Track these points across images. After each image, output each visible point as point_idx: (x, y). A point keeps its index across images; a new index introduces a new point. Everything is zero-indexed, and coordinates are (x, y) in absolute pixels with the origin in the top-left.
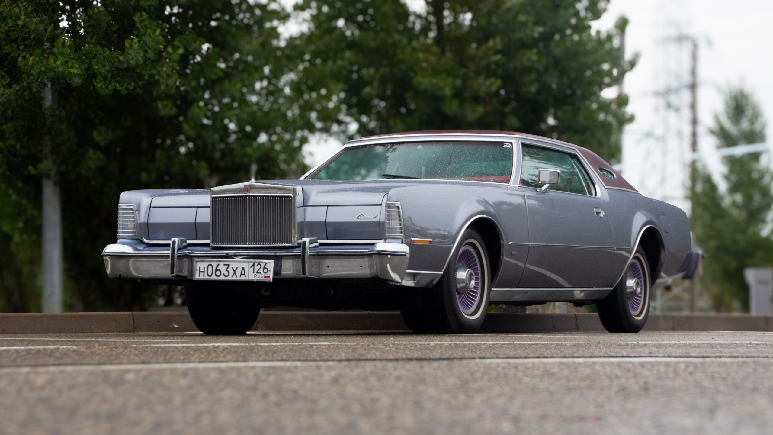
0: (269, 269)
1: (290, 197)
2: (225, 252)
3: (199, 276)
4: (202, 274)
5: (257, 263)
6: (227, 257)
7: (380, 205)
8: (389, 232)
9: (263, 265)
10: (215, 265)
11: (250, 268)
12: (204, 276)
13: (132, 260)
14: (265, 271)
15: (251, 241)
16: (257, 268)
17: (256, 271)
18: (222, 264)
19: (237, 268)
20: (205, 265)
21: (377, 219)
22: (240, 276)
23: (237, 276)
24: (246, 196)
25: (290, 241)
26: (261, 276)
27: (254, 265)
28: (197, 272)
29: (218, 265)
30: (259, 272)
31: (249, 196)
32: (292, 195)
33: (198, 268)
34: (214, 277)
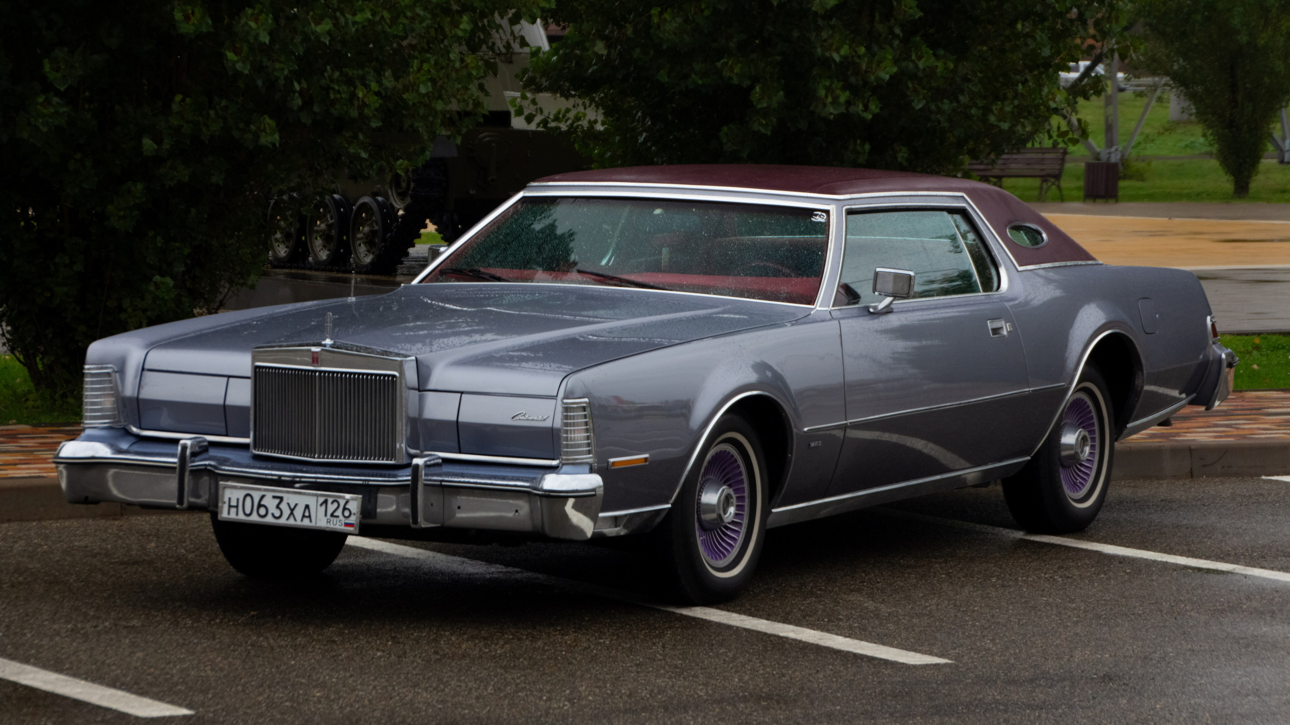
3: (229, 513)
4: (233, 510)
10: (257, 496)
11: (319, 506)
12: (237, 514)
14: (347, 513)
15: (324, 453)
16: (331, 508)
17: (329, 512)
19: (296, 505)
20: (240, 494)
22: (302, 520)
26: (338, 523)
27: (326, 502)
29: (263, 497)
31: (320, 372)
33: (226, 500)
34: (255, 518)
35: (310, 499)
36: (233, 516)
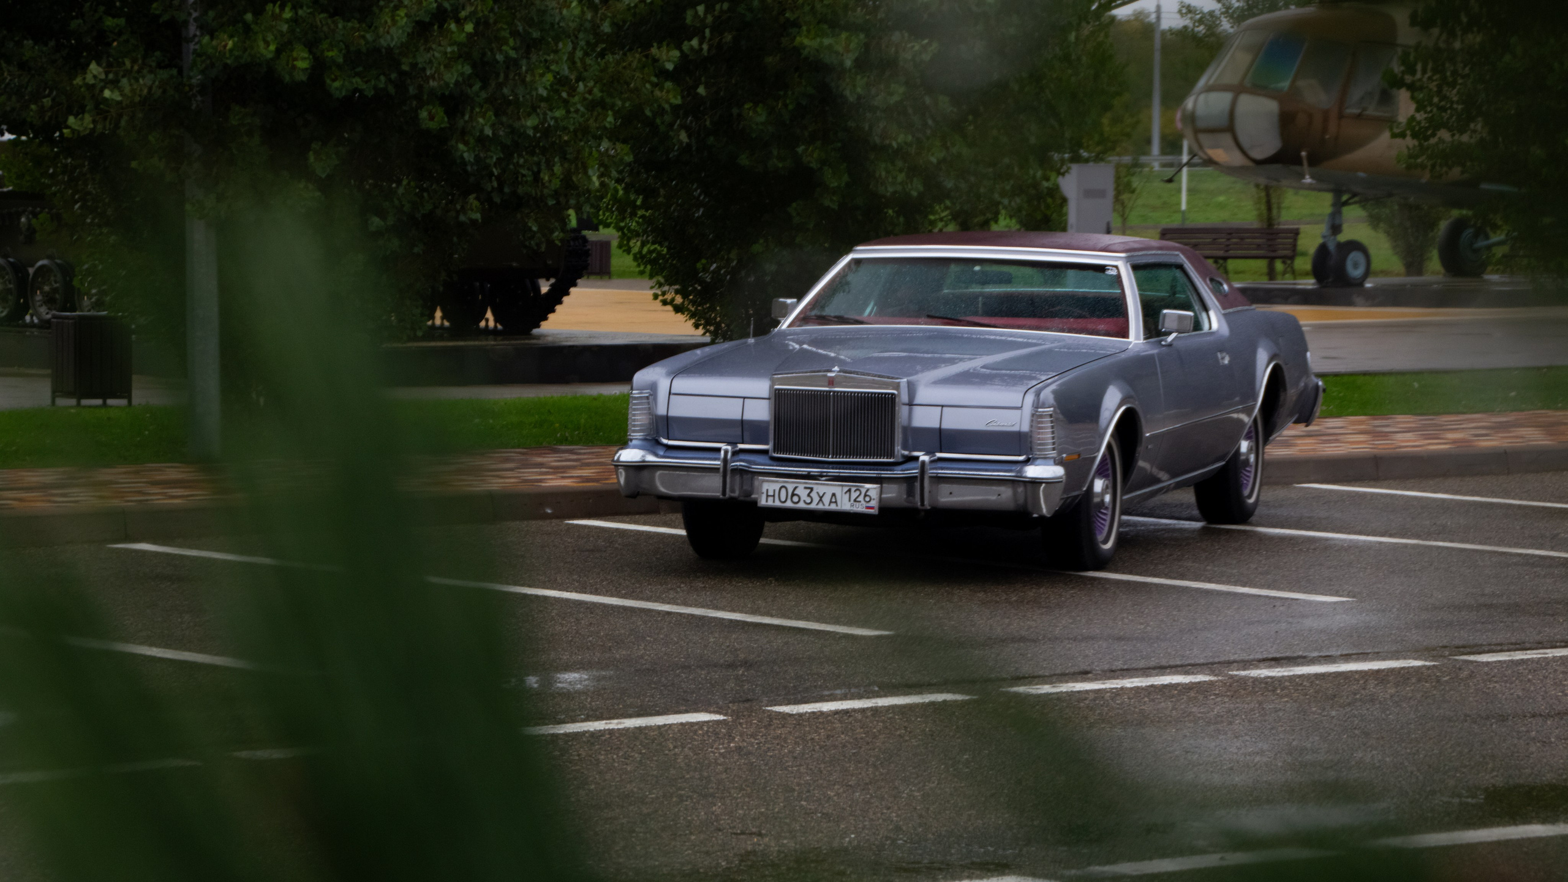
0: (872, 498)
1: (893, 394)
2: (804, 470)
3: (767, 501)
4: (770, 499)
5: (855, 488)
6: (808, 477)
7: (1020, 408)
8: (1040, 450)
9: (863, 491)
10: (790, 488)
12: (774, 502)
13: (659, 473)
14: (867, 499)
16: (854, 495)
18: (801, 487)
19: (824, 493)
20: (777, 486)
21: (1016, 429)
22: (829, 505)
23: (824, 505)
24: (830, 392)
25: (892, 455)
27: (849, 491)
28: (764, 497)
29: (796, 488)
30: (858, 500)
31: (834, 392)
32: (895, 392)
33: (764, 490)
34: (789, 504)
35: (837, 489)
36: (770, 503)
